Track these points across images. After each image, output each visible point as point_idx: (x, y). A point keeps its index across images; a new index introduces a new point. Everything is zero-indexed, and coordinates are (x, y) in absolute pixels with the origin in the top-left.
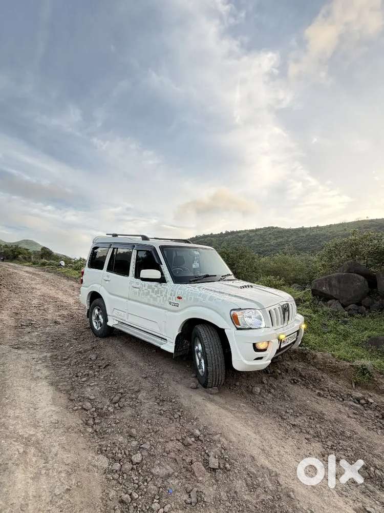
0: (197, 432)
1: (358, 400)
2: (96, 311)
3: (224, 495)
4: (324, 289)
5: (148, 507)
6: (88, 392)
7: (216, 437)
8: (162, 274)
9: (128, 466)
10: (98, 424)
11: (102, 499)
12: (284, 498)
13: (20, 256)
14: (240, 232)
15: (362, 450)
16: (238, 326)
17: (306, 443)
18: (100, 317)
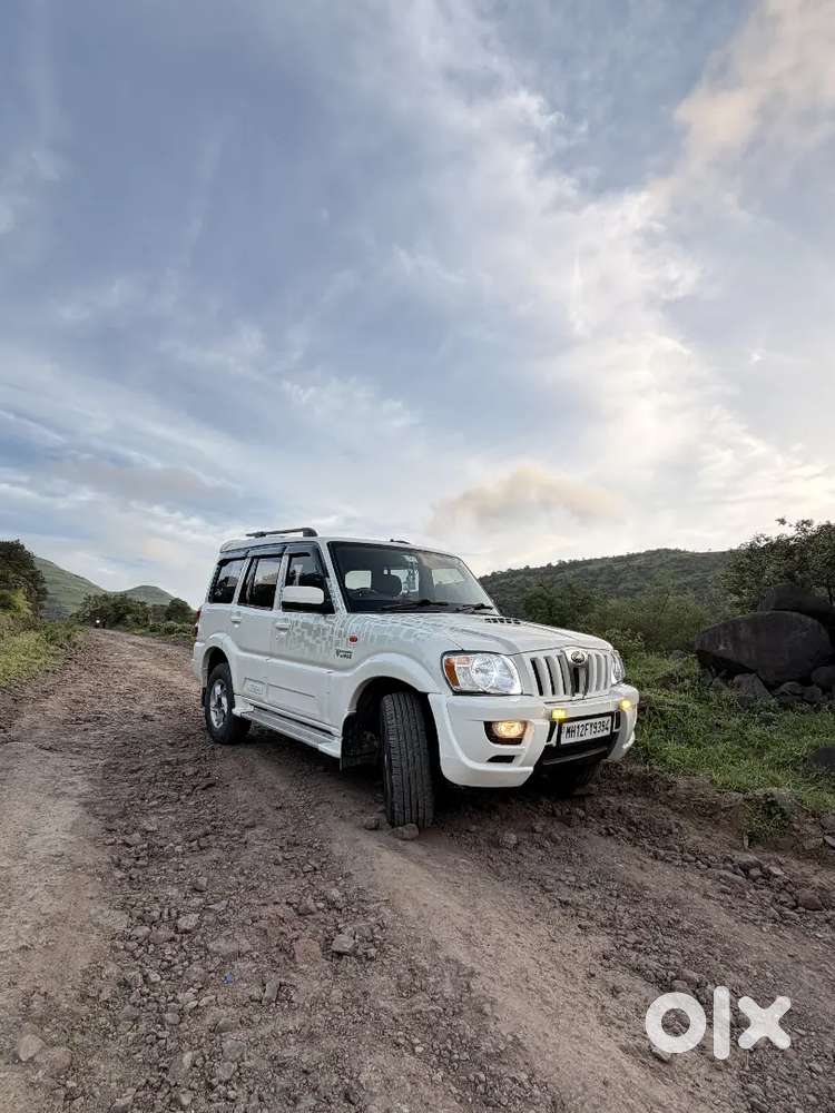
0: (335, 893)
1: (745, 869)
2: (218, 689)
3: (337, 994)
4: (722, 648)
5: (170, 998)
6: (150, 823)
7: (371, 907)
8: (327, 596)
9: (164, 932)
10: (142, 867)
11: (85, 973)
12: (468, 1014)
13: (128, 617)
14: (590, 562)
15: (706, 955)
16: (455, 688)
17: (577, 934)
18: (224, 700)
